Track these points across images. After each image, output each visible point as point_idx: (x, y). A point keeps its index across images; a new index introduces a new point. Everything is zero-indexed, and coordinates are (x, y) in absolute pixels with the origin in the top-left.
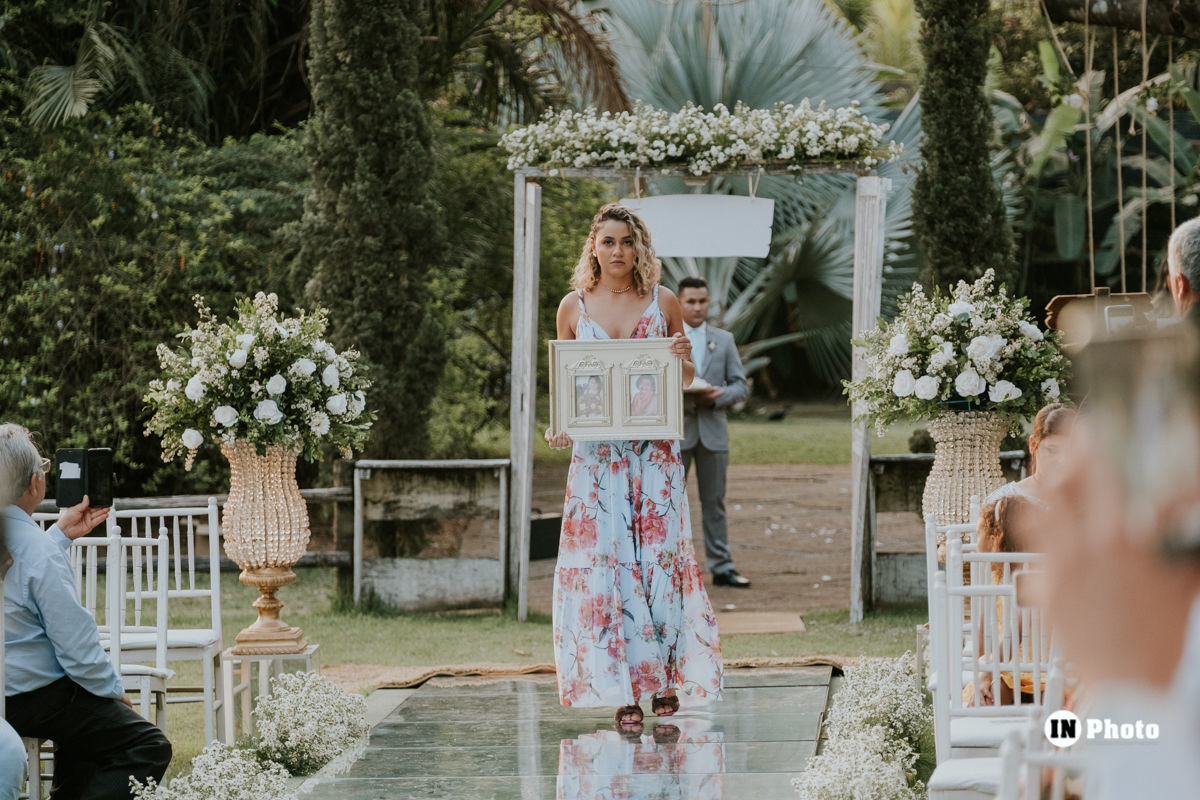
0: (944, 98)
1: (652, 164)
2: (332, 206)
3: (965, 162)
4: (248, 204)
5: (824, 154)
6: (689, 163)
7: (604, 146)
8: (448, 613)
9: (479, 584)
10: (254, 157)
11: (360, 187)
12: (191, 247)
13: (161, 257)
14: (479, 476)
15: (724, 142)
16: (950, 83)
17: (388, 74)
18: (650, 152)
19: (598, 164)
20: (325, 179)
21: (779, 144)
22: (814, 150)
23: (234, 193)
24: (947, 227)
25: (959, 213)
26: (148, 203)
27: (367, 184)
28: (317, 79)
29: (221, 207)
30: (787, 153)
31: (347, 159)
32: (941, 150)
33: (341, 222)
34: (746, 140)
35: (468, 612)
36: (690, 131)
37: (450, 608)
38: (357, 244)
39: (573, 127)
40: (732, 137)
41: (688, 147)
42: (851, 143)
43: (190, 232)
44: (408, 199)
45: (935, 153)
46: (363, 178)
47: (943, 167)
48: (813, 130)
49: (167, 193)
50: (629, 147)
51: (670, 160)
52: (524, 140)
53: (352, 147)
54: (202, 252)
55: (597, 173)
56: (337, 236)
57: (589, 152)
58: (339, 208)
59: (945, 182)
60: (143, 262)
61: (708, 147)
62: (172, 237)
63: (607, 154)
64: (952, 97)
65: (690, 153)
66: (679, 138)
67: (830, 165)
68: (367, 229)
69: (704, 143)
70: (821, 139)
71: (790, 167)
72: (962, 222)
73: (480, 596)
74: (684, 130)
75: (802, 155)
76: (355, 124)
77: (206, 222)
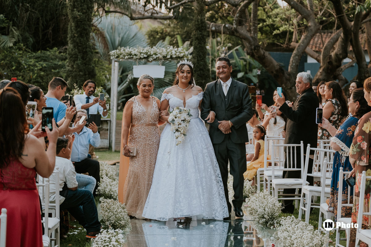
0: (198, 46)
1: (140, 58)
2: (72, 66)
3: (202, 59)
4: (45, 65)
5: (176, 57)
6: (148, 58)
7: (130, 54)
8: (97, 150)
9: (103, 144)
10: (44, 55)
11: (79, 62)
12: (33, 74)
13: (26, 76)
14: (103, 122)
15: (156, 54)
16: (199, 43)
17: (85, 39)
18: (141, 56)
19: (129, 58)
20: (71, 60)
21: (167, 55)
22: (174, 56)
23: (41, 63)
24: (199, 73)
25: (201, 70)
26: (24, 64)
27: (81, 61)
28: (70, 39)
29: (39, 65)
30: (169, 57)
31: (76, 56)
32: (197, 57)
33: (74, 69)
34: (160, 54)
35: (101, 150)
36: (148, 52)
37: (97, 149)
38: (78, 74)
39: (124, 50)
40: (157, 53)
41: (148, 55)
42: (182, 55)
43: (33, 70)
44: (89, 65)
45: (196, 57)
46: (80, 60)
47: (198, 60)
48: (174, 52)
49: (27, 62)
50: (136, 55)
51: (144, 58)
52: (114, 53)
53: (78, 54)
54: (36, 75)
55: (129, 60)
56: (74, 72)
57: (128, 56)
58: (75, 66)
59: (198, 63)
60: (23, 77)
61: (152, 55)
62: (28, 71)
63: (131, 56)
64: (200, 46)
65: (149, 56)
66: (146, 53)
67: (177, 59)
68: (80, 71)
69: (151, 54)
70: (175, 54)
71: (169, 60)
72: (201, 71)
73: (103, 147)
74: (147, 52)
75: (171, 57)
76: (78, 49)
77: (36, 69)
